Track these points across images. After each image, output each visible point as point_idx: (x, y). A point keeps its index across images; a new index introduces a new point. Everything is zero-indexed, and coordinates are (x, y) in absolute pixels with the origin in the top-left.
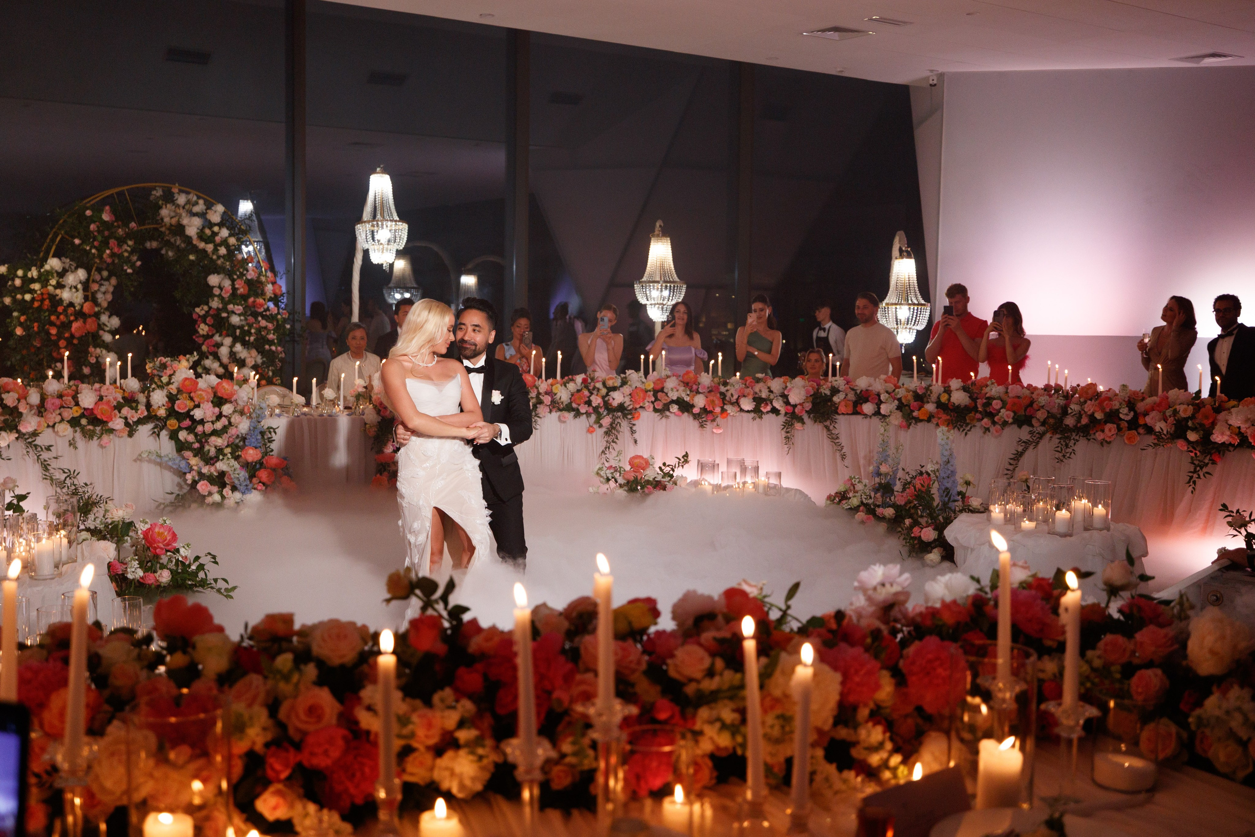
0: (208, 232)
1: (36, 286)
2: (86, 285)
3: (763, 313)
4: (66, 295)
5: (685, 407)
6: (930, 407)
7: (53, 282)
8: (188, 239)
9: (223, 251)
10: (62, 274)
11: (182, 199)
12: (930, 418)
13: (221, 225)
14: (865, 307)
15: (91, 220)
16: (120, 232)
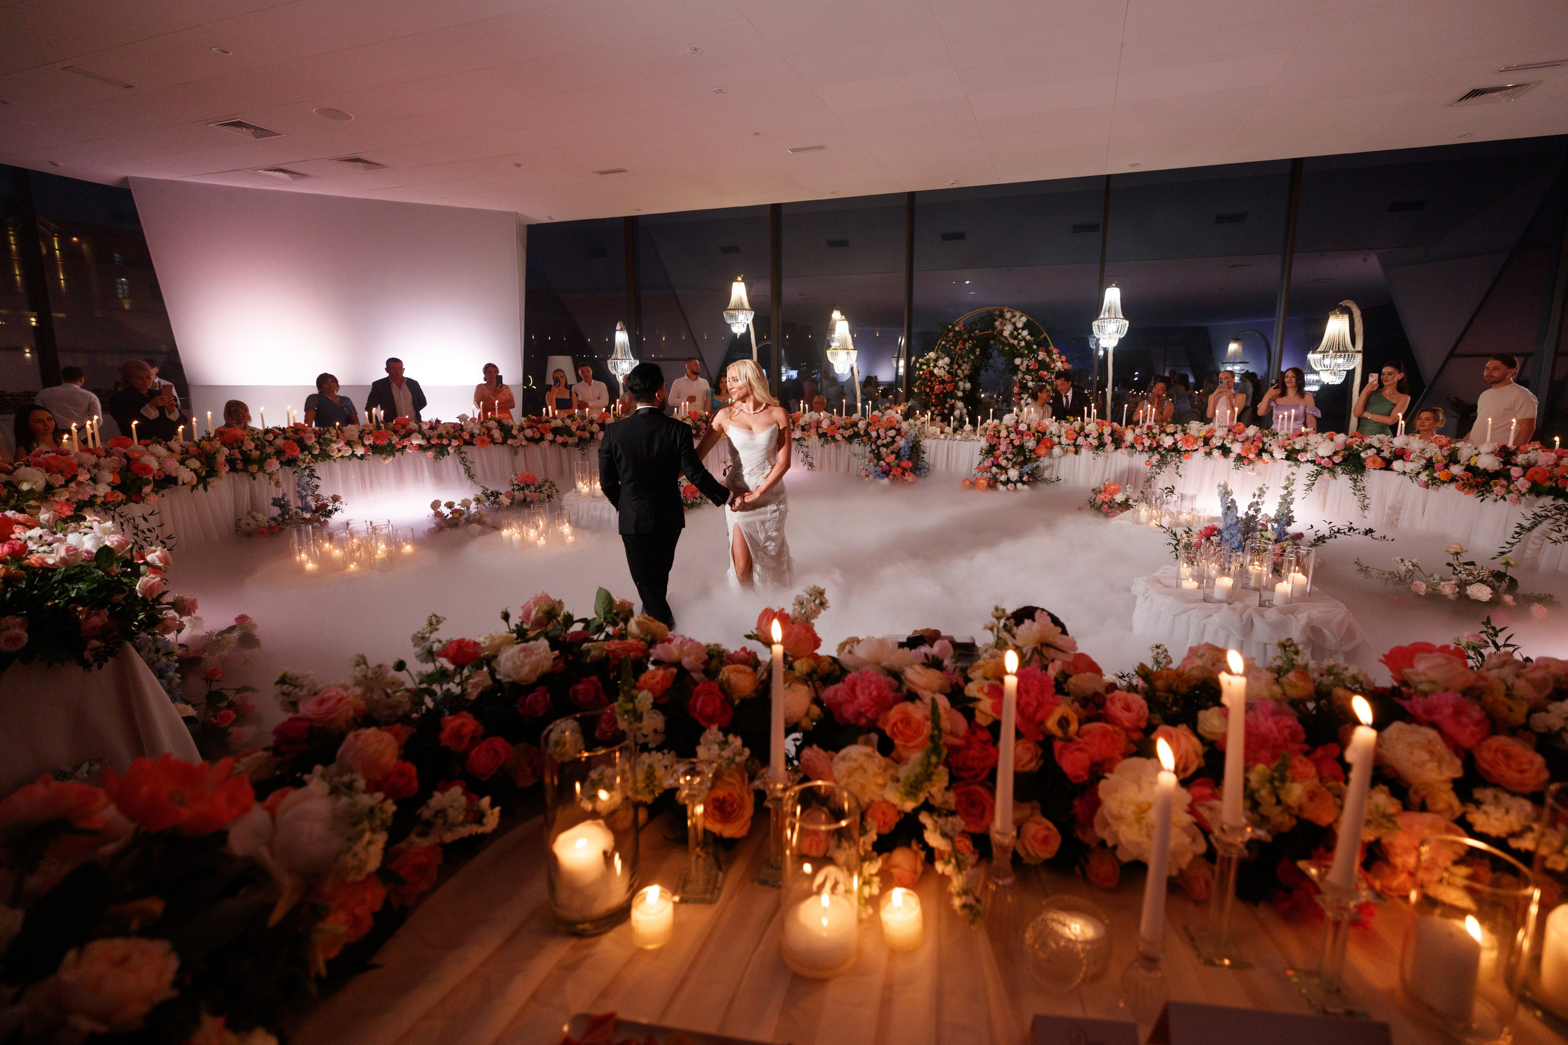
0: (1015, 333)
1: (924, 367)
2: (951, 365)
3: (1390, 377)
4: (936, 371)
5: (1225, 451)
6: (1456, 470)
7: (932, 365)
8: (1006, 337)
9: (1023, 344)
10: (936, 360)
11: (1008, 315)
12: (1453, 479)
13: (1023, 329)
14: (1495, 369)
15: (950, 331)
16: (965, 336)
